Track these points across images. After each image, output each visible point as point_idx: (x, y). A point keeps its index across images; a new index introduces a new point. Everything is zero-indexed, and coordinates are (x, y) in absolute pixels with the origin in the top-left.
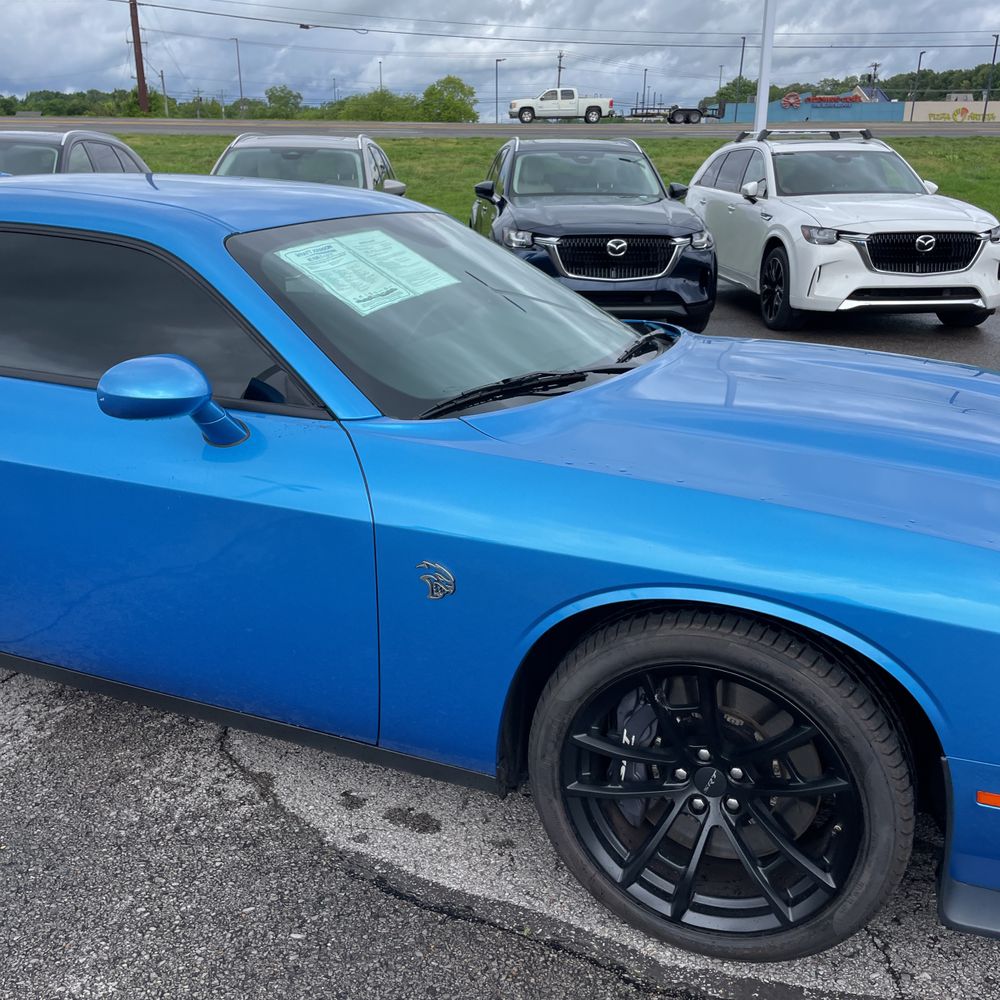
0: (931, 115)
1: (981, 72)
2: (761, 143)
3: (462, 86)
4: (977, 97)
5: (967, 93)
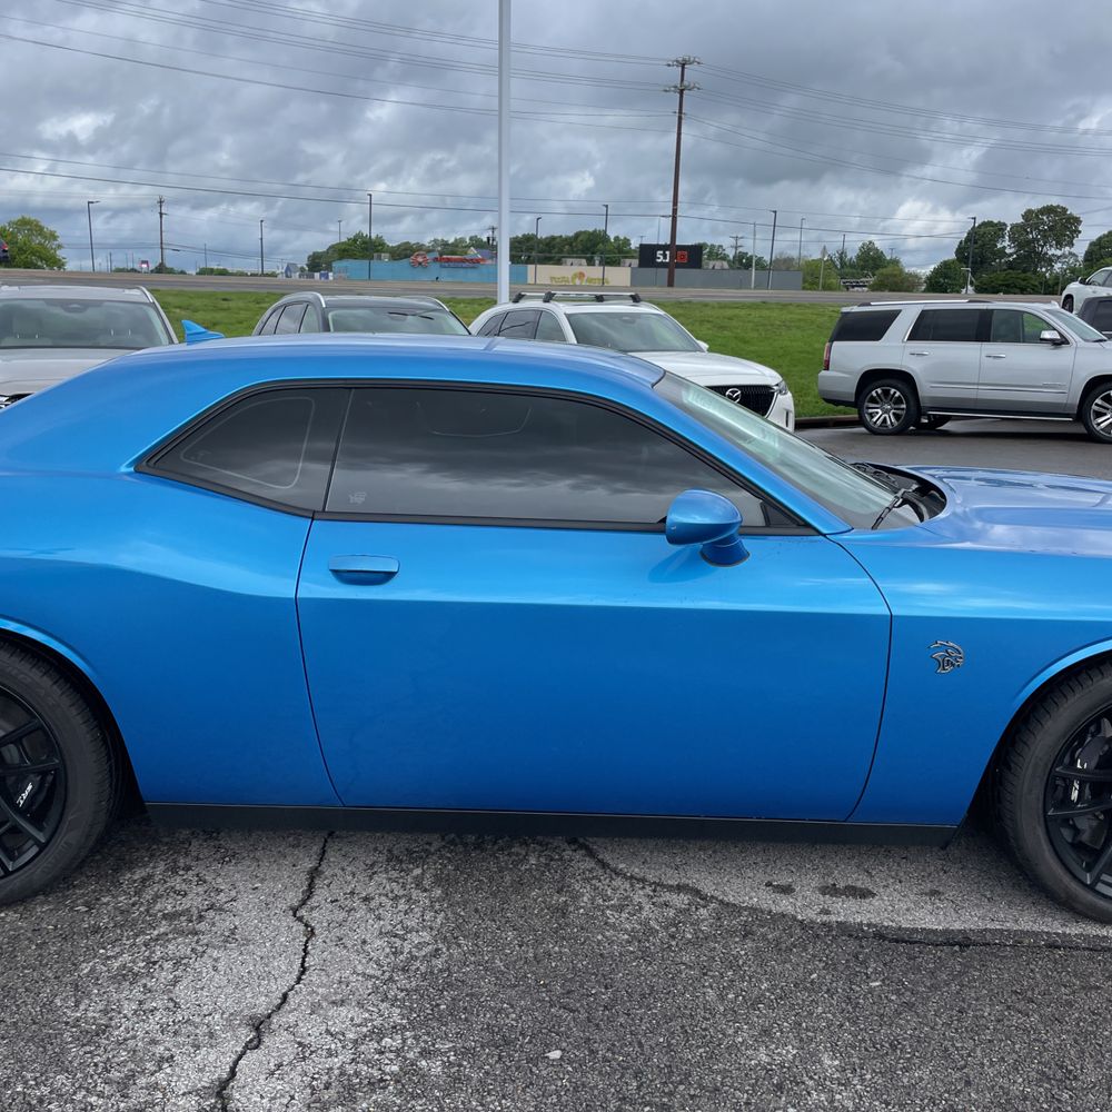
0: (552, 278)
1: (580, 238)
2: (547, 304)
3: (41, 229)
4: (590, 262)
5: (580, 257)
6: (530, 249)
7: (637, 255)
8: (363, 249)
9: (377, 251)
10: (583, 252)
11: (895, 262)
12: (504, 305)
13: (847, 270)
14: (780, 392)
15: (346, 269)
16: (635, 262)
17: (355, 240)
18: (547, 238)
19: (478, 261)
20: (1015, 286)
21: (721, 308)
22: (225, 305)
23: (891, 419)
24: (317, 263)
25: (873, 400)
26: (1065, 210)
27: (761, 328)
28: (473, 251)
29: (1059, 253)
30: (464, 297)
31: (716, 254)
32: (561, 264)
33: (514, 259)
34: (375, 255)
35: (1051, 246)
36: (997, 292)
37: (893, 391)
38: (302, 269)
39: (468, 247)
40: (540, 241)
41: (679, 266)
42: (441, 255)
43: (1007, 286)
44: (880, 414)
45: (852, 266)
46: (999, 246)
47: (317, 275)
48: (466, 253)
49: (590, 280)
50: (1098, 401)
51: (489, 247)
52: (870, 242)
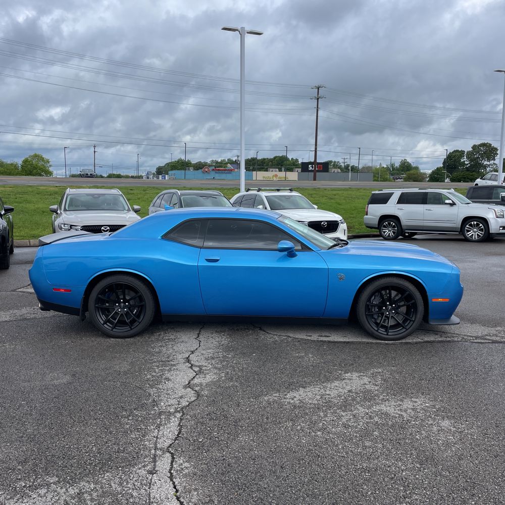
6: (254, 164)
7: (301, 166)
8: (182, 165)
9: (188, 166)
10: (277, 165)
11: (417, 168)
12: (243, 192)
13: (395, 172)
14: (342, 223)
15: (175, 174)
16: (300, 170)
17: (178, 162)
18: (261, 159)
19: (231, 170)
20: (468, 178)
21: (332, 190)
22: (132, 192)
23: (392, 234)
24: (160, 171)
25: (385, 227)
26: (490, 145)
27: (347, 199)
28: (229, 165)
29: (488, 163)
30: (227, 187)
31: (336, 165)
32: (267, 171)
33: (247, 169)
34: (187, 168)
35: (485, 160)
36: (460, 181)
37: (392, 223)
38: (154, 174)
39: (227, 163)
40: (259, 160)
41: (318, 171)
42: (215, 168)
43: (465, 178)
44: (388, 232)
45: (397, 170)
46: (462, 161)
47: (160, 176)
48: (227, 167)
49: (279, 178)
50: (467, 226)
51: (236, 164)
52: (405, 159)
